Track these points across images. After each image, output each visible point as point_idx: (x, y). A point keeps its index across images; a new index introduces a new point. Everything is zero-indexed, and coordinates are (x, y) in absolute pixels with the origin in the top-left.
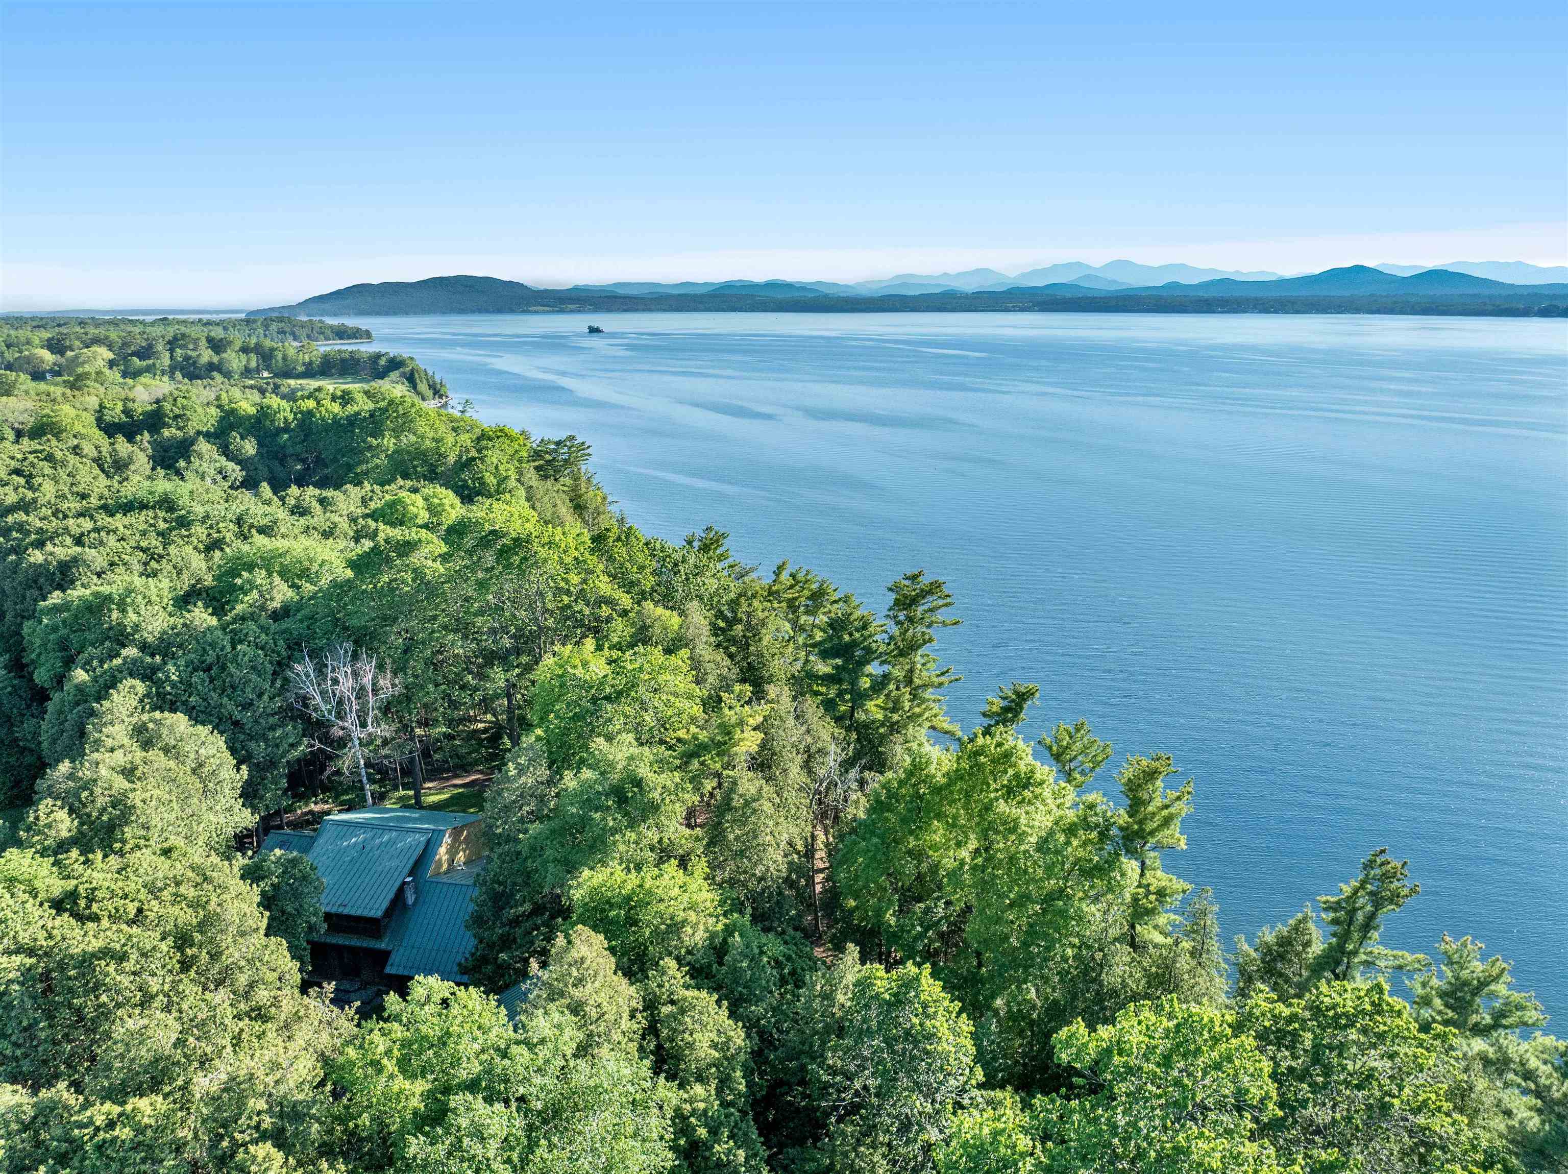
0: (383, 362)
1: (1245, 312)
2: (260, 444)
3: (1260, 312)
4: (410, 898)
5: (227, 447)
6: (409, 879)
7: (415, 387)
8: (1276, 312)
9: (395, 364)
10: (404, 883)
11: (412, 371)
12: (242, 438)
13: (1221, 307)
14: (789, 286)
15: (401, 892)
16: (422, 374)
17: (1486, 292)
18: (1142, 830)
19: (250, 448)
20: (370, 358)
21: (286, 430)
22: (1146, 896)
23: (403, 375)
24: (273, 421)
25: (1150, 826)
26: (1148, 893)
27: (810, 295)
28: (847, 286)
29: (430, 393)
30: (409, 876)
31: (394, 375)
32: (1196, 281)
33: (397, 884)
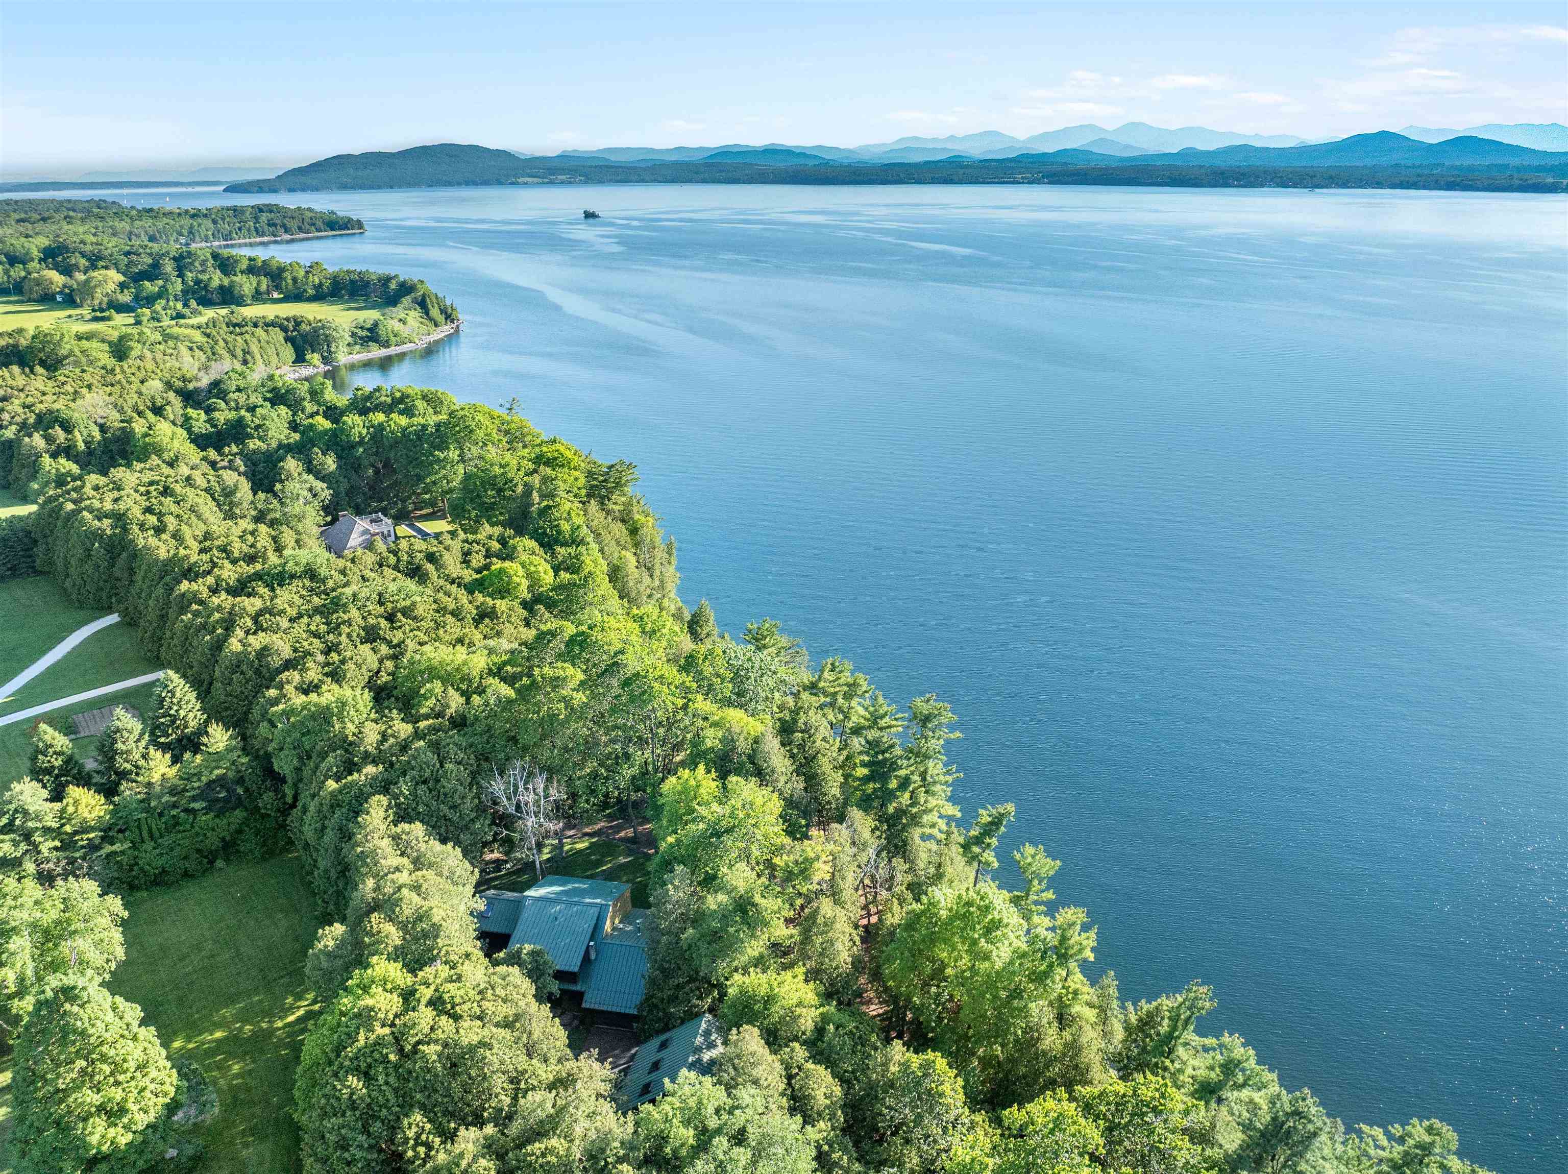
0: (393, 285)
1: (1262, 186)
2: (339, 457)
3: (1278, 186)
4: (593, 957)
5: (310, 462)
6: (592, 943)
7: (427, 313)
8: (1295, 186)
9: (406, 289)
10: (588, 946)
11: (424, 296)
12: (324, 454)
13: (1237, 179)
14: (788, 152)
15: (587, 952)
16: (434, 300)
17: (1515, 161)
18: (1066, 953)
19: (330, 463)
20: (380, 280)
21: (361, 442)
22: (1067, 995)
23: (415, 301)
24: (348, 436)
25: (1071, 952)
26: (1068, 993)
27: (811, 163)
28: (850, 151)
29: (440, 318)
30: (591, 940)
31: (406, 301)
32: (1212, 147)
33: (584, 948)
